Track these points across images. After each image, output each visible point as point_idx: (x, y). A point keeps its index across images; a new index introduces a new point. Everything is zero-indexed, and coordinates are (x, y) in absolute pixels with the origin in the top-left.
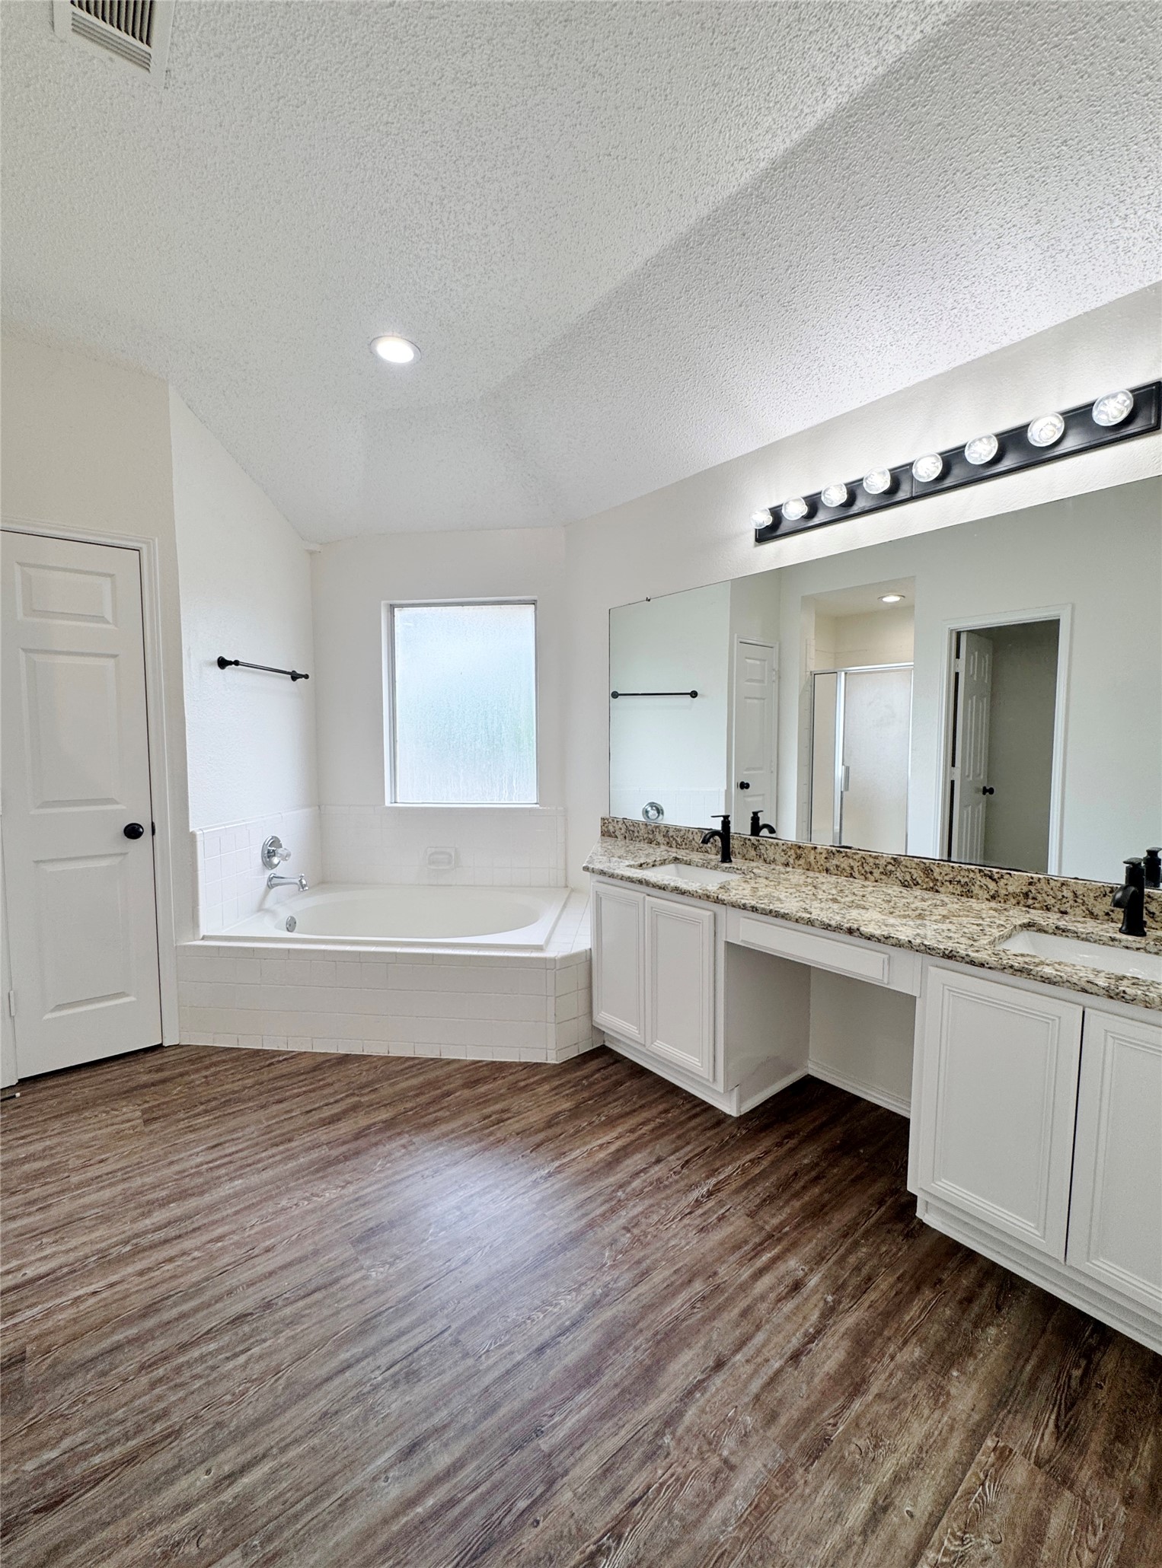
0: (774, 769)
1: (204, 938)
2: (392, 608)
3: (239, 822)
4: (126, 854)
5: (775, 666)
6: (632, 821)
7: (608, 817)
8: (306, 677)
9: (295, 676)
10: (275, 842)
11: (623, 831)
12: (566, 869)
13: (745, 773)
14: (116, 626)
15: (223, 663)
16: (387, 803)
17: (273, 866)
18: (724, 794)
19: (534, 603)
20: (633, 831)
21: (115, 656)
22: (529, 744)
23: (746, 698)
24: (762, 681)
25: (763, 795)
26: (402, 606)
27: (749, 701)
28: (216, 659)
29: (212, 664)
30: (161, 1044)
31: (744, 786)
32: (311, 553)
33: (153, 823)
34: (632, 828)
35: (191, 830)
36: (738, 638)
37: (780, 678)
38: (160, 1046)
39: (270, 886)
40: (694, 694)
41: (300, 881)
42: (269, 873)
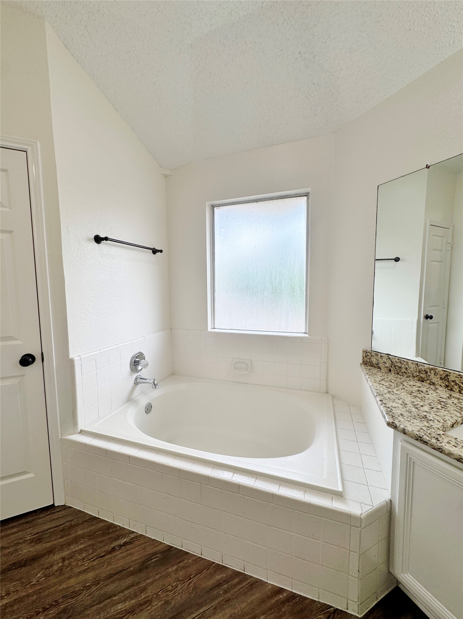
0: (446, 306)
1: (81, 432)
2: (213, 207)
3: (113, 346)
4: (23, 375)
5: (450, 240)
6: (399, 358)
7: (369, 350)
8: (161, 251)
9: (155, 251)
10: (140, 356)
11: (388, 365)
12: (327, 381)
13: (429, 309)
14: (11, 209)
15: (98, 239)
16: (209, 329)
17: (137, 371)
18: (416, 322)
19: (307, 195)
20: (400, 367)
21: (11, 232)
22: (301, 293)
23: (432, 261)
24: (441, 250)
25: (438, 322)
26: (219, 206)
27: (433, 263)
28: (93, 237)
29: (89, 240)
30: (53, 505)
31: (427, 317)
32: (166, 176)
33: (42, 353)
34: (399, 365)
35: (70, 358)
36: (430, 222)
37: (452, 248)
38: (53, 506)
39: (136, 383)
40: (397, 260)
41: (154, 382)
42: (135, 375)
